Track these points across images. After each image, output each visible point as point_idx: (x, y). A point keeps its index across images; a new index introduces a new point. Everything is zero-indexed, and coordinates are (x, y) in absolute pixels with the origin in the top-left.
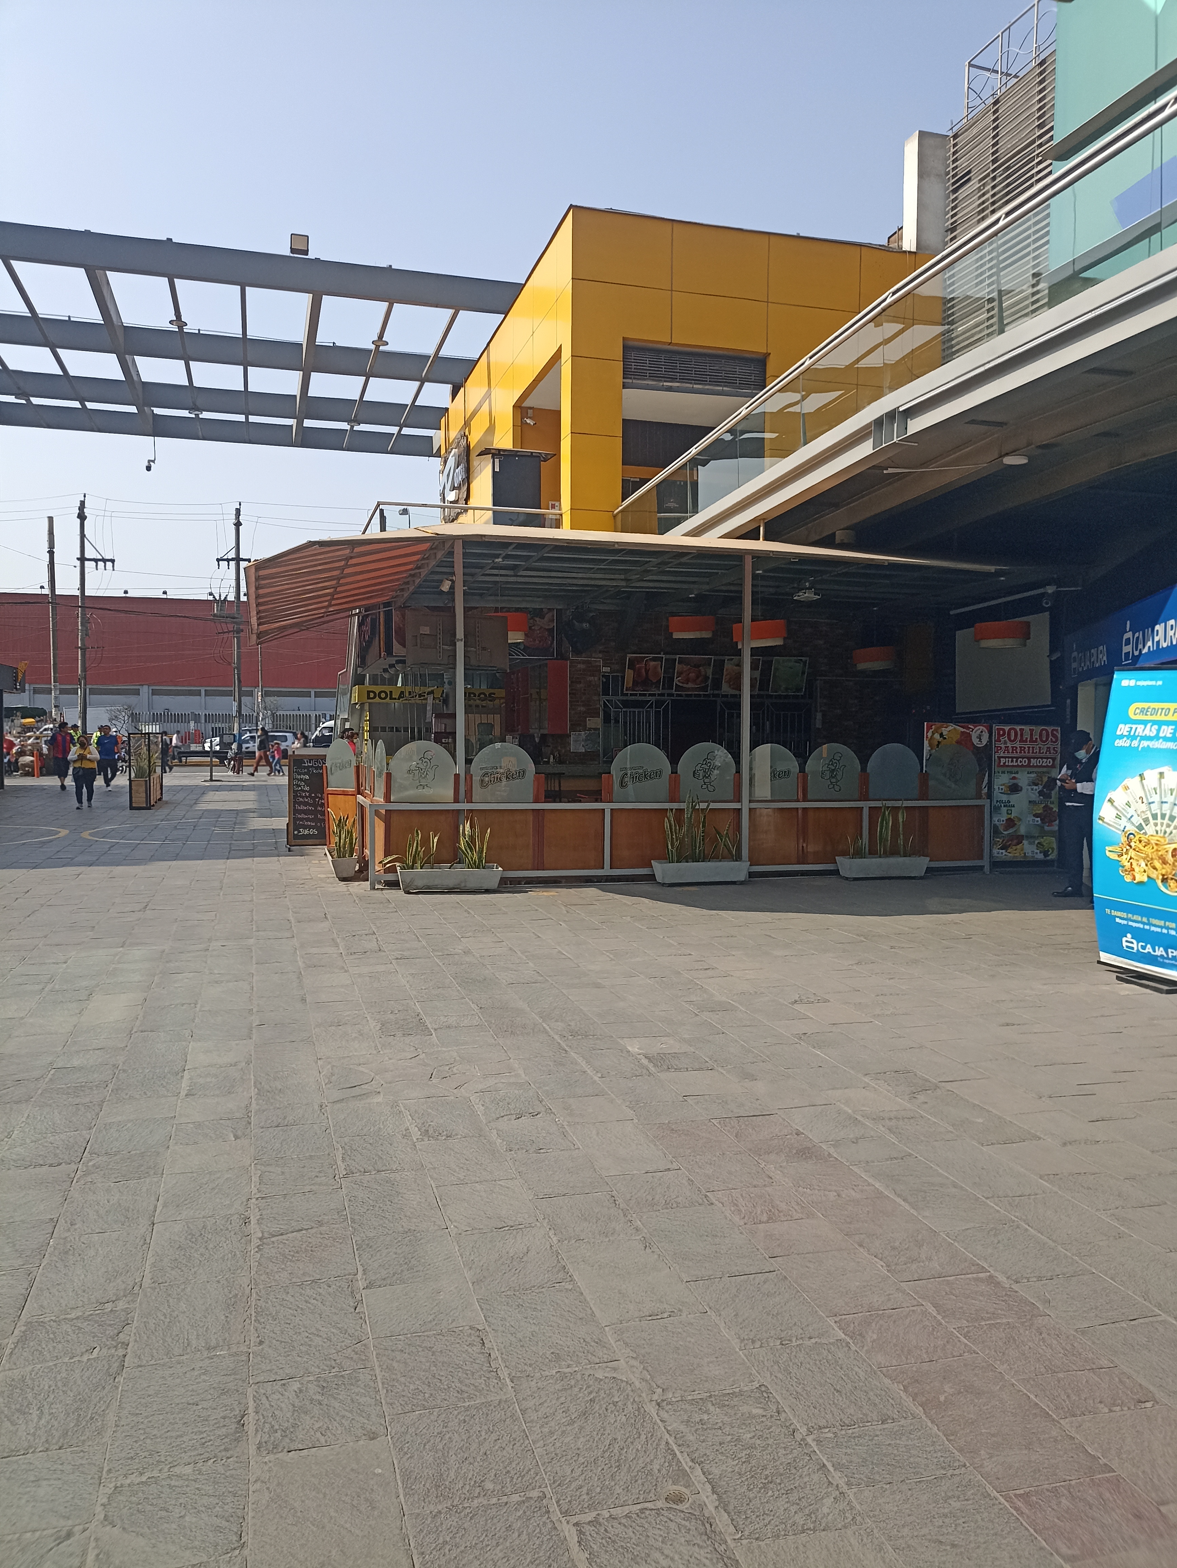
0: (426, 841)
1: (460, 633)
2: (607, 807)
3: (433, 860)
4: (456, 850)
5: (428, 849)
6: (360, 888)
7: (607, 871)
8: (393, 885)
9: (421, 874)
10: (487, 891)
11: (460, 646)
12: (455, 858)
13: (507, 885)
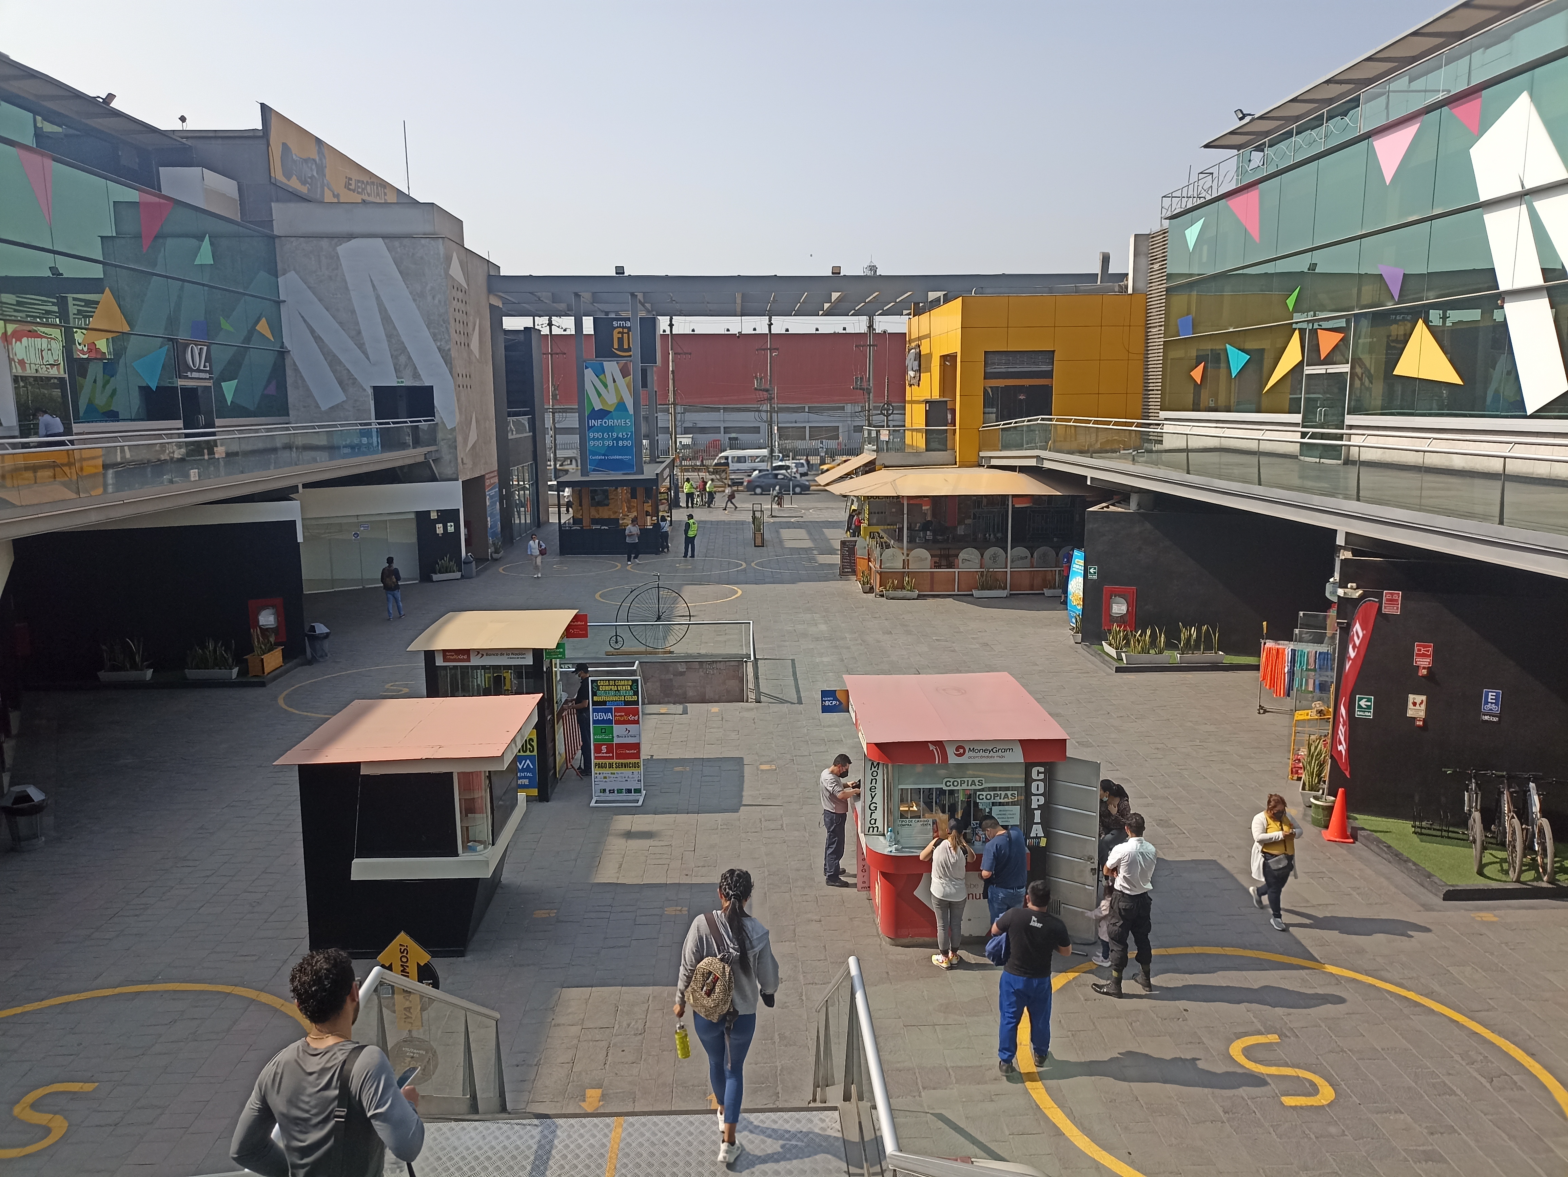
0: (893, 582)
1: (905, 512)
2: (957, 570)
3: (895, 588)
4: (903, 585)
5: (894, 585)
6: (871, 596)
7: (956, 592)
8: (882, 596)
9: (892, 593)
10: (913, 599)
11: (905, 516)
12: (903, 588)
13: (919, 597)
